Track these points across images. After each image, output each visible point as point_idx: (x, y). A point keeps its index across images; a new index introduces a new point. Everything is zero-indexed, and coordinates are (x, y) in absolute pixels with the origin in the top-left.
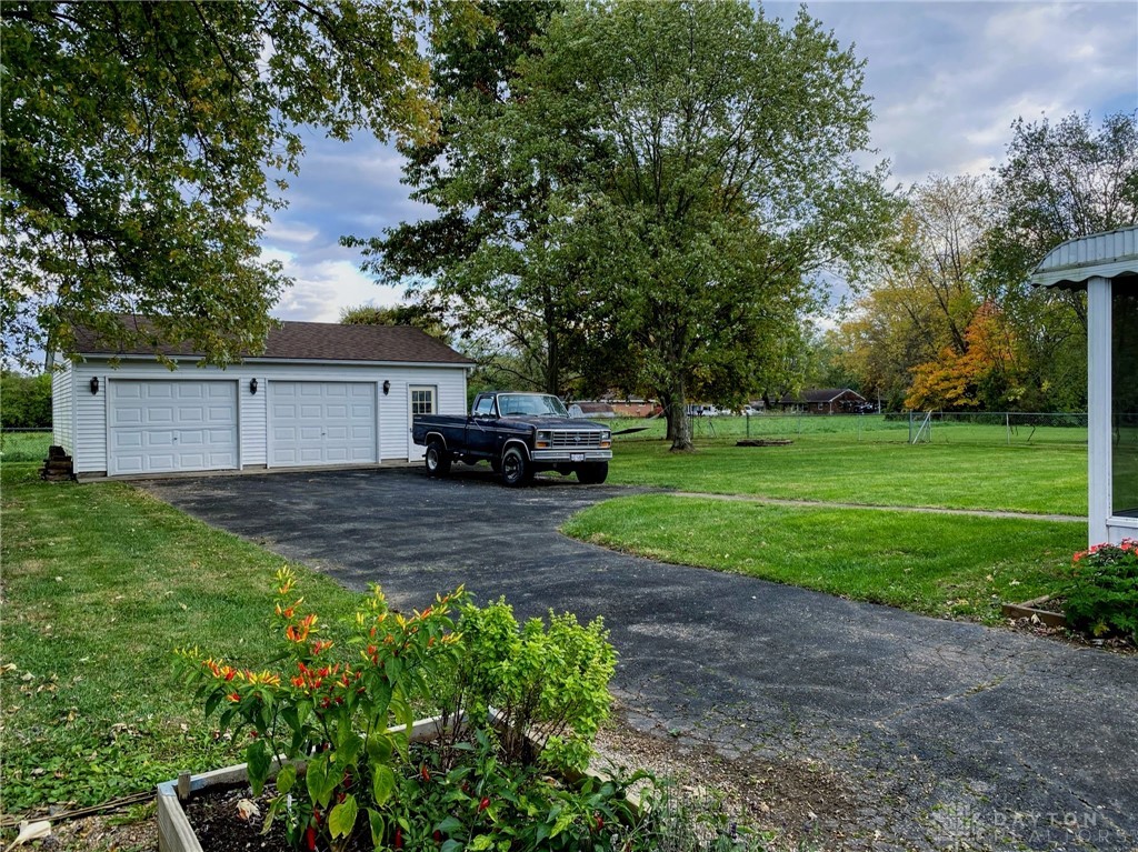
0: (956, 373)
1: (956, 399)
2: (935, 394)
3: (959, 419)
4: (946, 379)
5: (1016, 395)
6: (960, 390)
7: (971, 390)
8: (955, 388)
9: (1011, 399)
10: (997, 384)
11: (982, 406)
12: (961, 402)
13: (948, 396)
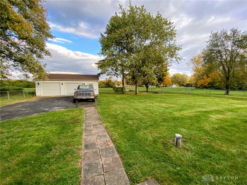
0: (206, 81)
1: (206, 85)
2: (202, 85)
3: (206, 88)
4: (204, 82)
5: (217, 85)
6: (207, 84)
7: (209, 84)
8: (206, 84)
9: (216, 86)
10: (214, 83)
11: (211, 87)
12: (207, 86)
13: (205, 85)
